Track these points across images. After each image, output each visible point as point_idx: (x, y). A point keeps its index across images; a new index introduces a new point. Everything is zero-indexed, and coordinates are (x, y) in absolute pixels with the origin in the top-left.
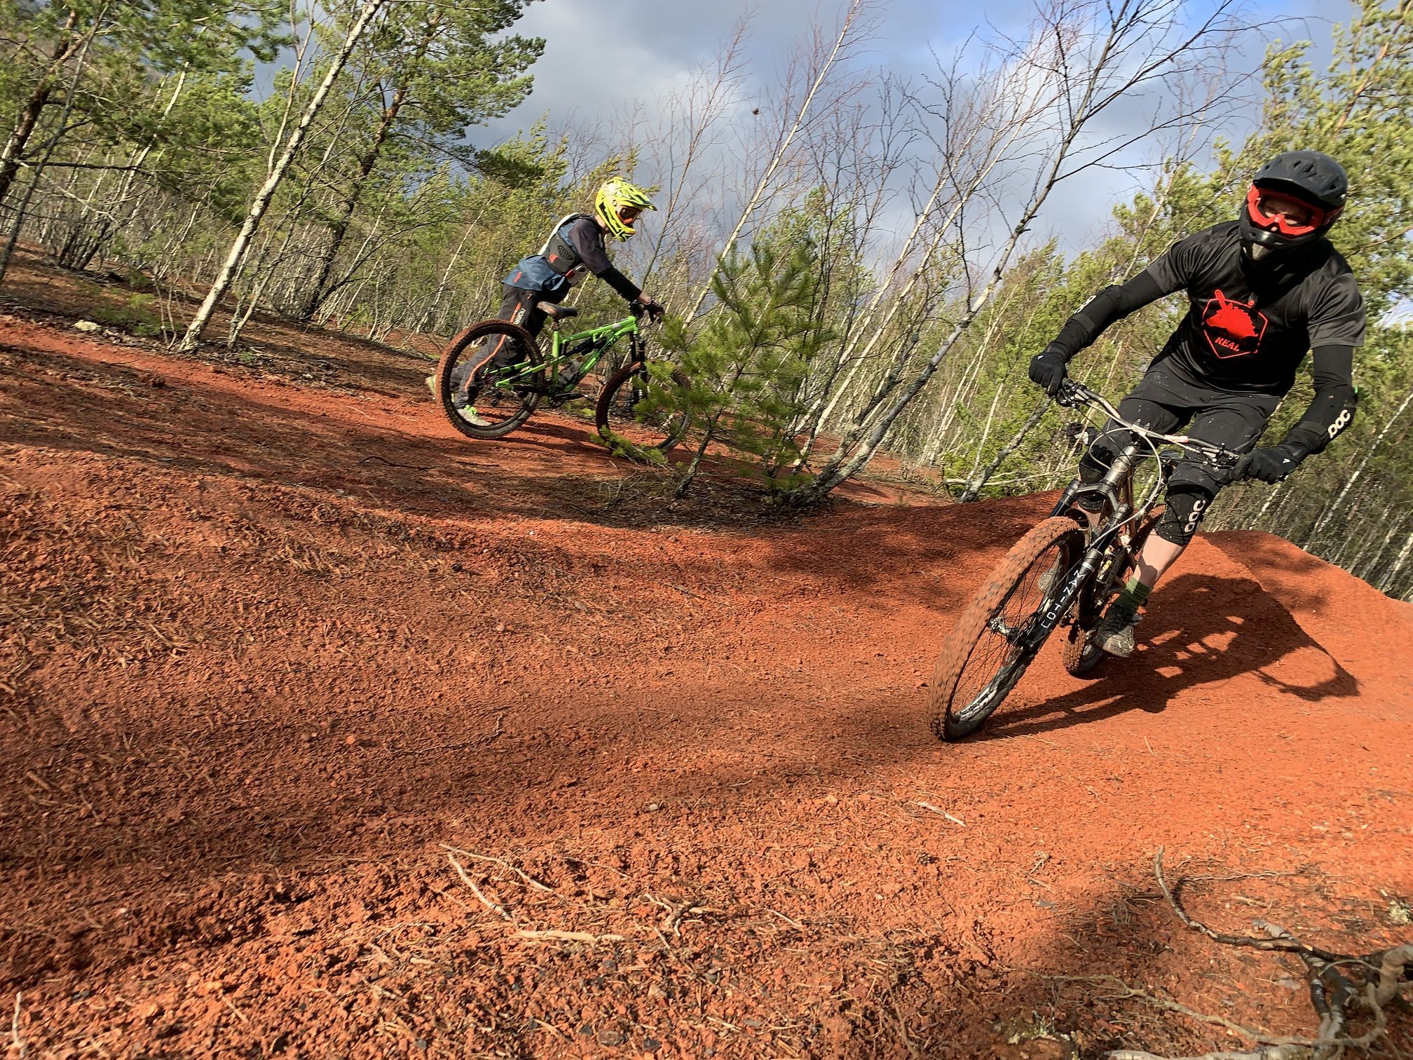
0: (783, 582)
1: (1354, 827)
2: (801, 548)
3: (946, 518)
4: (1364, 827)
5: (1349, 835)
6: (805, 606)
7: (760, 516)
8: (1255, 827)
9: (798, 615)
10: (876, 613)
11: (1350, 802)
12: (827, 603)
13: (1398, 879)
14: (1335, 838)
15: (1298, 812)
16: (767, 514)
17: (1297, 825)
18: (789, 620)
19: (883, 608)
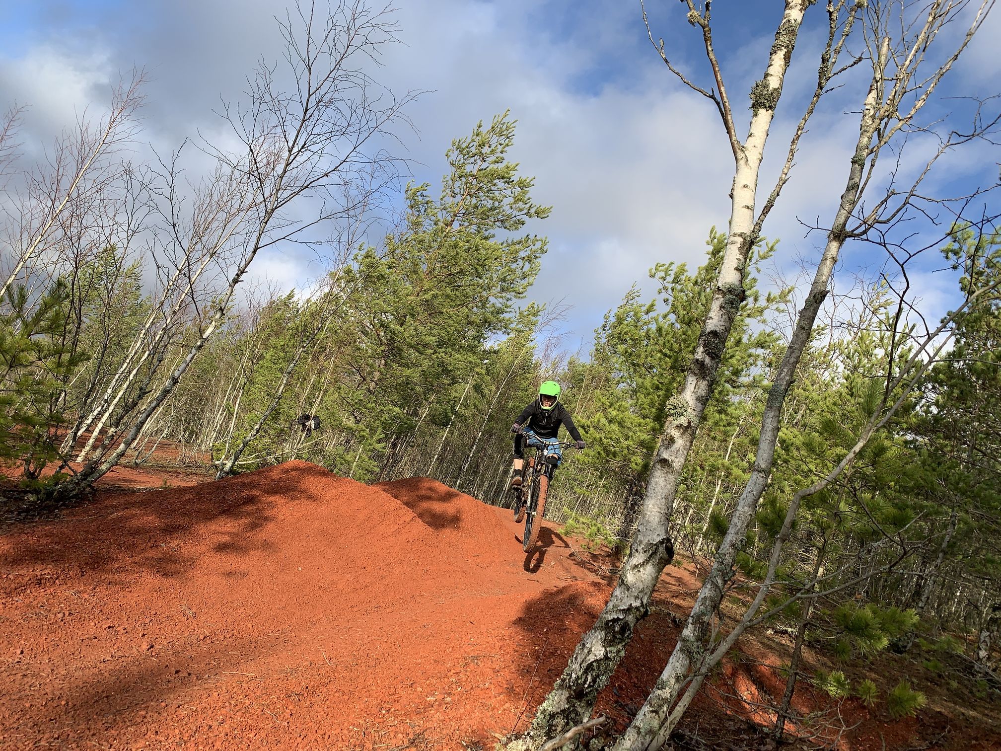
0: (17, 576)
1: (453, 692)
2: (43, 541)
3: (187, 497)
4: (459, 689)
5: (449, 699)
6: (40, 595)
7: (19, 514)
8: (388, 711)
9: (29, 605)
10: (113, 589)
11: (453, 671)
12: (65, 587)
13: (475, 727)
14: (440, 705)
15: (419, 689)
16: (27, 511)
17: (416, 701)
18: (17, 612)
19: (121, 583)
